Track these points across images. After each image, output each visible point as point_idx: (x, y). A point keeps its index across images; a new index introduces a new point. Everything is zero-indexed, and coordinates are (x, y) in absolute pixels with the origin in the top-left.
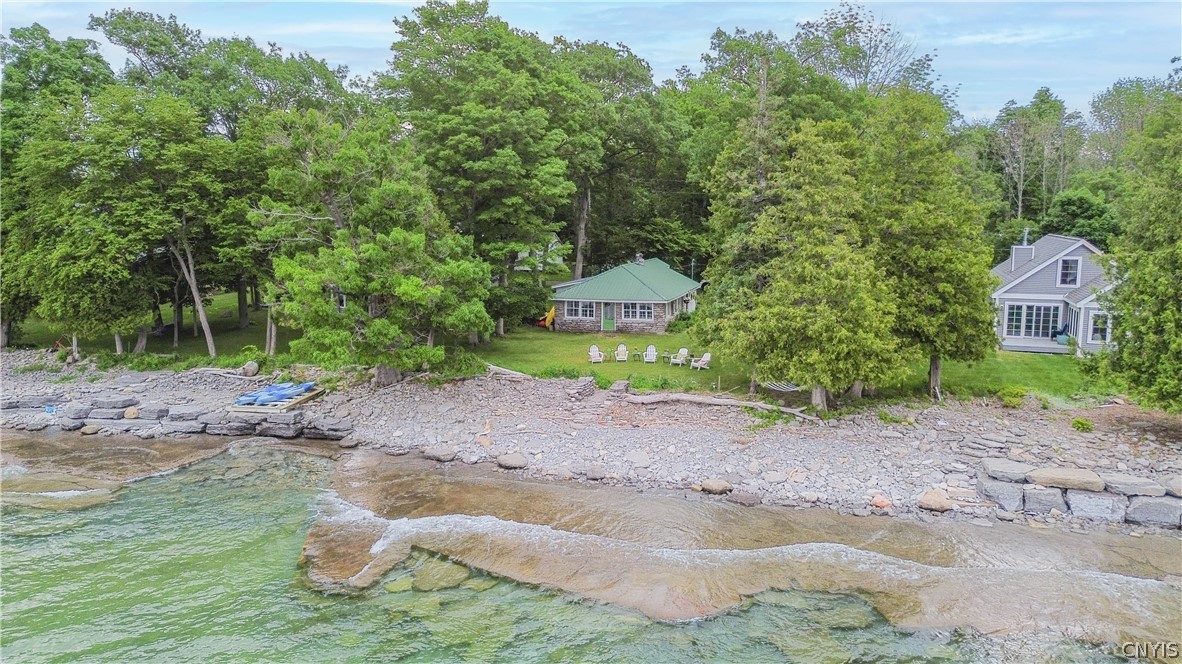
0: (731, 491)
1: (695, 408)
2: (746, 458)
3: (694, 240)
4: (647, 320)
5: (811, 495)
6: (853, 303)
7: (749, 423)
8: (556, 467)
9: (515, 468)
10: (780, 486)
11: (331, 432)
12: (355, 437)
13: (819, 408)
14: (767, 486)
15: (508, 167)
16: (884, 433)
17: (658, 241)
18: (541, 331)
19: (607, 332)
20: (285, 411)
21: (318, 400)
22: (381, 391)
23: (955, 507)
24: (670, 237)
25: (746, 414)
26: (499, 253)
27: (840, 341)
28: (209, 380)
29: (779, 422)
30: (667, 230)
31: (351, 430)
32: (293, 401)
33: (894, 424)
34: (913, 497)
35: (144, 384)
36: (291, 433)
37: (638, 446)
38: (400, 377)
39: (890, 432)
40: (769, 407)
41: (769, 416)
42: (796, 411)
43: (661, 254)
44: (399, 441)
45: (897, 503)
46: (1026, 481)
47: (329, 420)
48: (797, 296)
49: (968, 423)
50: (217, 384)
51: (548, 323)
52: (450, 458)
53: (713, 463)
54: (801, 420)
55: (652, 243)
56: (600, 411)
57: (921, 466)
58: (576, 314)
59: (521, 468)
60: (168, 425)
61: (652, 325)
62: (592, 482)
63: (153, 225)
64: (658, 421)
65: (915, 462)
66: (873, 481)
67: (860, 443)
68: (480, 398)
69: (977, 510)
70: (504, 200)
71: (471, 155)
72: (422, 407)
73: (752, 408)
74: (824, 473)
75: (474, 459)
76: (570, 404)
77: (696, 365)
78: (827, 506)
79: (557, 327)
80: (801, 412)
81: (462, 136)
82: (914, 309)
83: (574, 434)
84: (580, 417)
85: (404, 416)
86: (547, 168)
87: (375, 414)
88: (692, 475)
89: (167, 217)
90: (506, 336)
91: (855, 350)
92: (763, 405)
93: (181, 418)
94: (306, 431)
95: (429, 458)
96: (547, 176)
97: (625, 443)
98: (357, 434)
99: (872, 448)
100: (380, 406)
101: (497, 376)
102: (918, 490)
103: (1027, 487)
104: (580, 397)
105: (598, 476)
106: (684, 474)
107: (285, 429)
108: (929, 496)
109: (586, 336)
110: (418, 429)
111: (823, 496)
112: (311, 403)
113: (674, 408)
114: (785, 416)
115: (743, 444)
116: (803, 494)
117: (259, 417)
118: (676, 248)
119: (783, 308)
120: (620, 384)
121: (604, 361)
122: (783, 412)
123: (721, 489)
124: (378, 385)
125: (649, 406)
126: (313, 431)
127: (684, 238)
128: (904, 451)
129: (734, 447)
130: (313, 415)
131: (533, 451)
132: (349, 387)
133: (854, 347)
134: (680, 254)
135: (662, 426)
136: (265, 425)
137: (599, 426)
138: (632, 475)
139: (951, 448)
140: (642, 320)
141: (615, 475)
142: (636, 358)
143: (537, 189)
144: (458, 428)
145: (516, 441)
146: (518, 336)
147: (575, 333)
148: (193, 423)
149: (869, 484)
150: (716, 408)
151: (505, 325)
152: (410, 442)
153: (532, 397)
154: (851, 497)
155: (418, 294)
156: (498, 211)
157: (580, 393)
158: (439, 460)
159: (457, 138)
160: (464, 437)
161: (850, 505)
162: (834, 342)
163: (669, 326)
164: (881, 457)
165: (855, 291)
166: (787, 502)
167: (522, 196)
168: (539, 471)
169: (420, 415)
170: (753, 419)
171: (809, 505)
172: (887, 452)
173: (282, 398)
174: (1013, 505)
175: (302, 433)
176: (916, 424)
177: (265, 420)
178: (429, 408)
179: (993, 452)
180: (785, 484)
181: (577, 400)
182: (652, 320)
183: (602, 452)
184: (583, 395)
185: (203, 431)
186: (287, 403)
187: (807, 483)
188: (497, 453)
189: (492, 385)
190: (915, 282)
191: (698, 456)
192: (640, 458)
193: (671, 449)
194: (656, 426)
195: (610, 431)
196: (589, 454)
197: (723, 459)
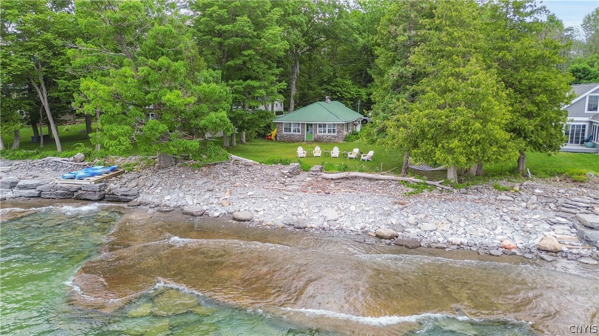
0: (397, 237)
1: (367, 182)
2: (405, 214)
3: (359, 92)
4: (332, 134)
5: (456, 240)
6: (484, 104)
7: (405, 191)
8: (273, 220)
9: (245, 221)
10: (432, 233)
11: (123, 197)
12: (139, 199)
13: (453, 181)
14: (423, 233)
15: (245, 29)
16: (500, 197)
17: (338, 91)
18: (268, 141)
19: (309, 141)
20: (93, 183)
21: (119, 177)
22: (160, 171)
23: (565, 248)
24: (345, 89)
25: (402, 185)
26: (240, 86)
27: (474, 132)
28: (52, 165)
29: (425, 191)
30: (344, 85)
31: (137, 195)
32: (101, 177)
33: (505, 192)
34: (531, 242)
35: (10, 167)
36: (96, 197)
37: (329, 206)
38: (174, 163)
39: (503, 196)
40: (418, 180)
41: (419, 188)
42: (437, 183)
43: (340, 99)
44: (168, 203)
45: (520, 246)
47: (123, 189)
48: (442, 101)
49: (557, 191)
50: (56, 167)
51: (273, 137)
52: (199, 213)
53: (382, 217)
54: (441, 189)
55: (334, 93)
56: (303, 183)
57: (532, 220)
58: (290, 131)
59: (249, 221)
60: (17, 192)
61: (335, 137)
62: (297, 230)
63: (15, 65)
64: (342, 190)
65: (526, 217)
66: (499, 230)
67: (484, 204)
68: (225, 175)
69: (581, 252)
70: (243, 52)
71: (222, 21)
72: (186, 181)
73: (406, 182)
74: (462, 224)
75: (216, 214)
76: (284, 179)
77: (365, 158)
78: (469, 248)
79: (278, 138)
80: (441, 184)
81: (215, 8)
82: (518, 114)
83: (286, 198)
84: (290, 188)
85: (173, 187)
86: (270, 31)
87: (155, 186)
88: (368, 225)
89: (24, 60)
90: (247, 143)
91: (483, 139)
92: (414, 180)
93: (25, 187)
94: (107, 196)
95: (186, 214)
96: (270, 36)
97: (320, 204)
98: (141, 198)
99: (494, 207)
100: (158, 180)
101: (236, 162)
102: (534, 236)
104: (291, 175)
105: (302, 226)
106: (362, 225)
107: (92, 195)
108: (544, 241)
109: (296, 144)
110: (181, 195)
111: (465, 241)
112: (114, 178)
113: (353, 181)
114: (429, 186)
115: (402, 204)
116: (450, 239)
117: (76, 186)
118: (349, 96)
119: (431, 111)
120: (316, 167)
121: (307, 157)
122: (427, 184)
123: (390, 235)
124: (159, 168)
125: (336, 181)
126: (111, 196)
127: (354, 90)
128: (517, 209)
129: (396, 207)
130: (114, 186)
131: (258, 209)
132: (141, 169)
133: (483, 136)
134: (351, 99)
135: (345, 193)
136: (80, 192)
137: (303, 193)
138: (326, 225)
139: (550, 208)
140: (330, 134)
141: (313, 225)
142: (326, 155)
143: (264, 44)
144: (208, 195)
145: (246, 203)
146: (254, 143)
147: (289, 142)
148: (33, 191)
149: (497, 232)
150: (381, 182)
151: (246, 137)
152: (175, 203)
153: (258, 175)
154: (485, 241)
155: (178, 101)
156: (239, 59)
157: (290, 173)
158: (192, 215)
159: (211, 9)
160: (212, 200)
161: (485, 247)
162: (470, 132)
163: (346, 138)
164: (501, 214)
165: (484, 96)
166: (439, 245)
167: (255, 50)
168: (261, 222)
169: (184, 186)
170: (407, 189)
171: (455, 247)
172: (505, 210)
173: (93, 175)
175: (104, 197)
176: (520, 192)
177: (80, 189)
178: (191, 182)
179: (583, 210)
180: (436, 232)
181: (288, 177)
182: (335, 134)
183: (305, 210)
184: (293, 174)
185: (39, 196)
186: (96, 178)
187: (451, 231)
188: (232, 211)
189: (232, 167)
190: (519, 96)
191: (371, 213)
192: (331, 214)
193: (353, 208)
194: (341, 193)
195: (310, 196)
196: (296, 211)
197: (389, 215)
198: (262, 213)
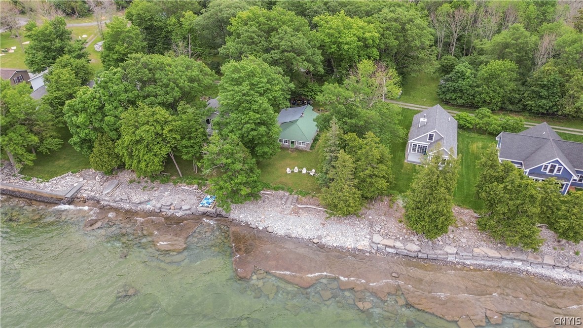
2: (323, 230)
5: (335, 244)
7: (326, 217)
8: (281, 232)
9: (271, 233)
10: (329, 241)
11: (225, 216)
14: (327, 241)
16: (356, 222)
19: (292, 148)
20: (212, 209)
25: (325, 213)
33: (359, 218)
34: (356, 245)
36: (215, 216)
37: (299, 225)
44: (242, 220)
45: (352, 247)
46: (379, 244)
52: (255, 227)
53: (316, 232)
54: (338, 216)
56: (290, 209)
57: (361, 235)
58: (282, 142)
59: (273, 233)
61: (305, 148)
62: (289, 238)
65: (359, 234)
66: (349, 240)
67: (350, 225)
68: (260, 203)
72: (246, 206)
74: (339, 236)
75: (261, 228)
78: (338, 248)
83: (284, 219)
84: (285, 212)
85: (242, 209)
87: (234, 208)
88: (311, 236)
92: (329, 211)
93: (186, 210)
95: (251, 227)
97: (296, 223)
98: (231, 216)
99: (352, 227)
102: (358, 243)
103: (379, 245)
105: (290, 236)
106: (309, 236)
107: (213, 215)
108: (360, 246)
109: (285, 152)
110: (246, 214)
111: (338, 245)
113: (308, 209)
114: (334, 215)
115: (323, 224)
117: (206, 211)
121: (291, 173)
123: (317, 242)
125: (302, 209)
126: (220, 216)
128: (358, 229)
129: (321, 225)
131: (275, 226)
137: (290, 216)
138: (298, 236)
141: (294, 236)
142: (300, 172)
144: (256, 215)
145: (270, 222)
148: (189, 211)
152: (245, 220)
154: (343, 245)
157: (285, 202)
158: (253, 228)
160: (258, 219)
161: (342, 248)
163: (311, 146)
164: (353, 231)
166: (330, 247)
168: (277, 234)
169: (245, 209)
170: (326, 215)
171: (334, 248)
172: (355, 229)
174: (375, 249)
175: (218, 216)
176: (364, 218)
177: (208, 212)
179: (377, 232)
181: (284, 204)
182: (306, 146)
183: (291, 227)
185: (192, 214)
186: (212, 205)
187: (335, 240)
188: (266, 226)
189: (262, 198)
191: (313, 229)
192: (300, 230)
193: (307, 227)
194: (304, 215)
195: (293, 218)
196: (288, 227)
197: (318, 230)
198: (276, 228)
